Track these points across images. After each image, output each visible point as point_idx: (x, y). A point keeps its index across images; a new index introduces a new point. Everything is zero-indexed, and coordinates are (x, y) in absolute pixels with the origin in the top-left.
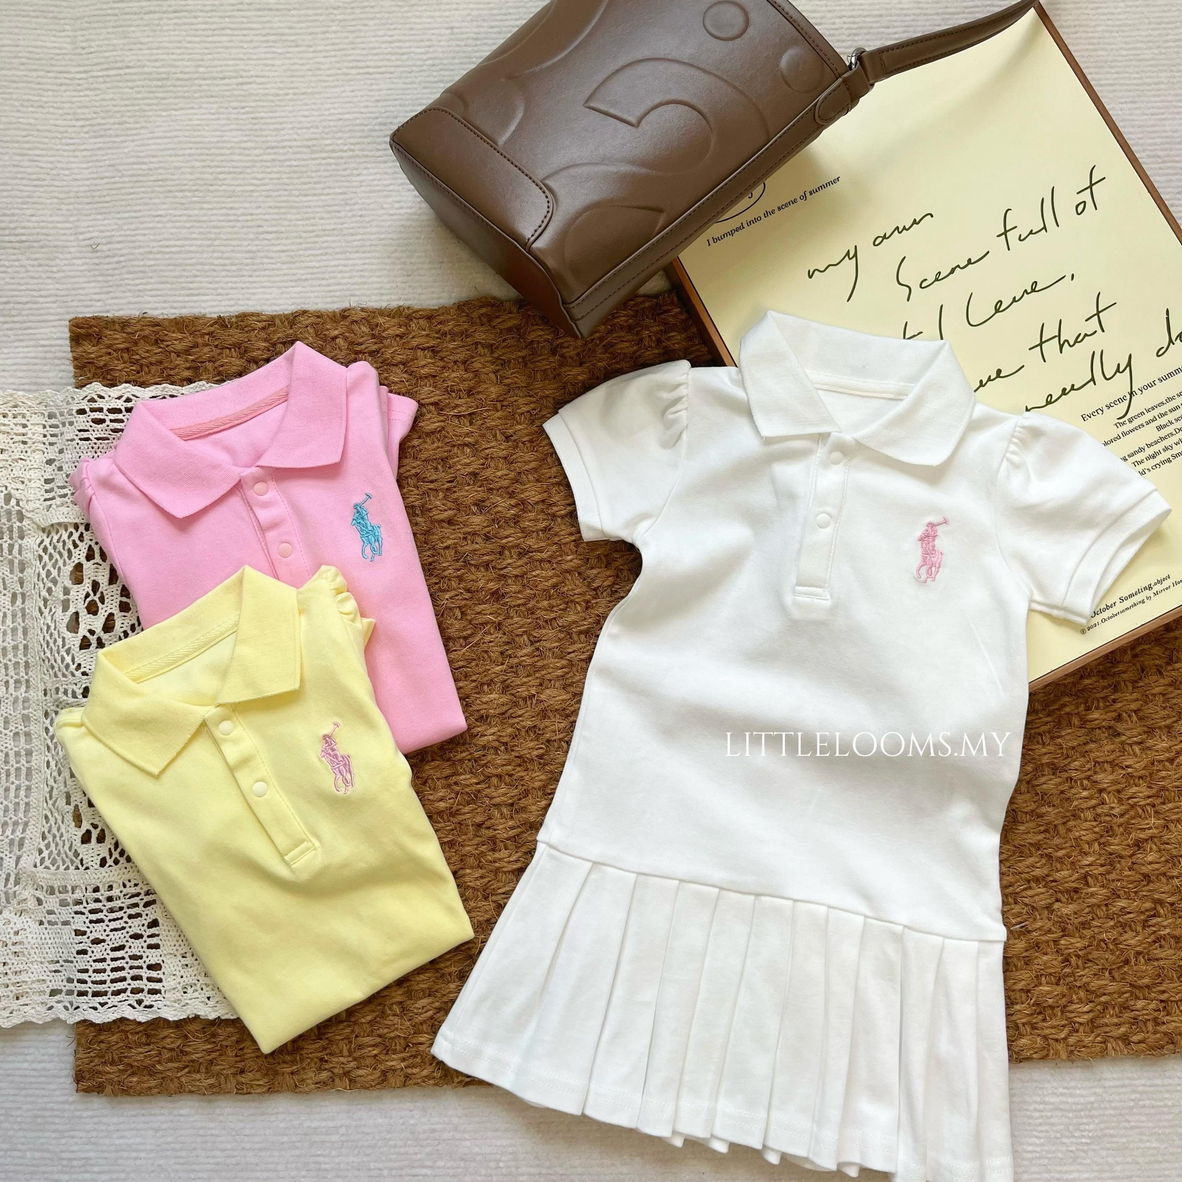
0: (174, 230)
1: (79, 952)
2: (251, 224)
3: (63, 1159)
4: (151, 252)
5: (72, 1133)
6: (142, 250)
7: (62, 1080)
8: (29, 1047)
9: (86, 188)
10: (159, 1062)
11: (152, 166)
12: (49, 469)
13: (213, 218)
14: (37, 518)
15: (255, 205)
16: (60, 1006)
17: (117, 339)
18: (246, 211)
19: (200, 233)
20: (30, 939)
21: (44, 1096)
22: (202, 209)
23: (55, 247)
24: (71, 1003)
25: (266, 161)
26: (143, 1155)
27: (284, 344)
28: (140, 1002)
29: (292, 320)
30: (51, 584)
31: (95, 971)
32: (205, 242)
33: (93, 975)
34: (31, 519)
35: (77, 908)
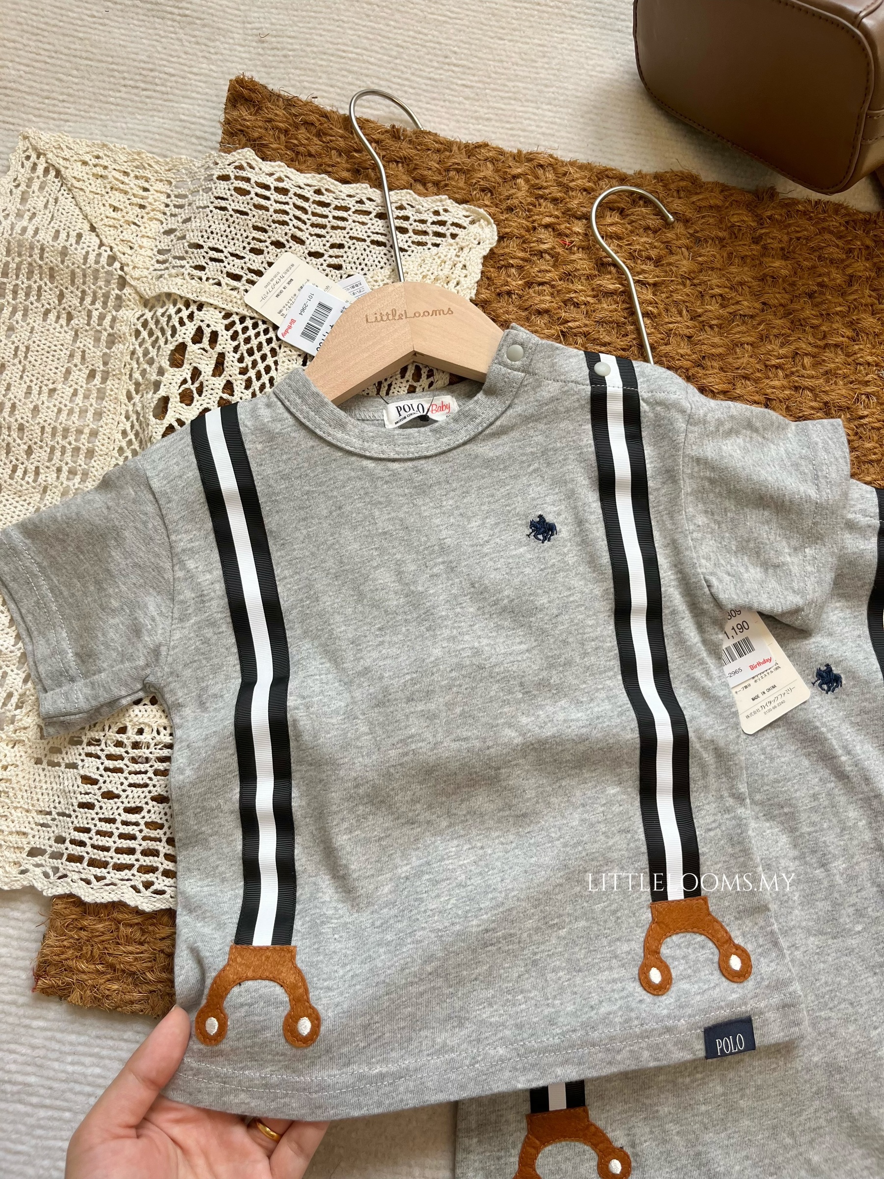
0: (354, 38)
1: (82, 805)
2: (438, 52)
4: (324, 53)
6: (315, 49)
7: (18, 973)
12: (167, 239)
13: (399, 37)
14: (141, 288)
15: (445, 36)
16: (38, 871)
17: (276, 115)
18: (435, 39)
19: (382, 47)
20: (20, 778)
22: (388, 25)
23: (219, 29)
27: (458, 171)
28: (148, 885)
29: (472, 150)
30: (146, 366)
31: (99, 833)
32: (385, 58)
33: (95, 837)
34: (135, 288)
35: (92, 749)
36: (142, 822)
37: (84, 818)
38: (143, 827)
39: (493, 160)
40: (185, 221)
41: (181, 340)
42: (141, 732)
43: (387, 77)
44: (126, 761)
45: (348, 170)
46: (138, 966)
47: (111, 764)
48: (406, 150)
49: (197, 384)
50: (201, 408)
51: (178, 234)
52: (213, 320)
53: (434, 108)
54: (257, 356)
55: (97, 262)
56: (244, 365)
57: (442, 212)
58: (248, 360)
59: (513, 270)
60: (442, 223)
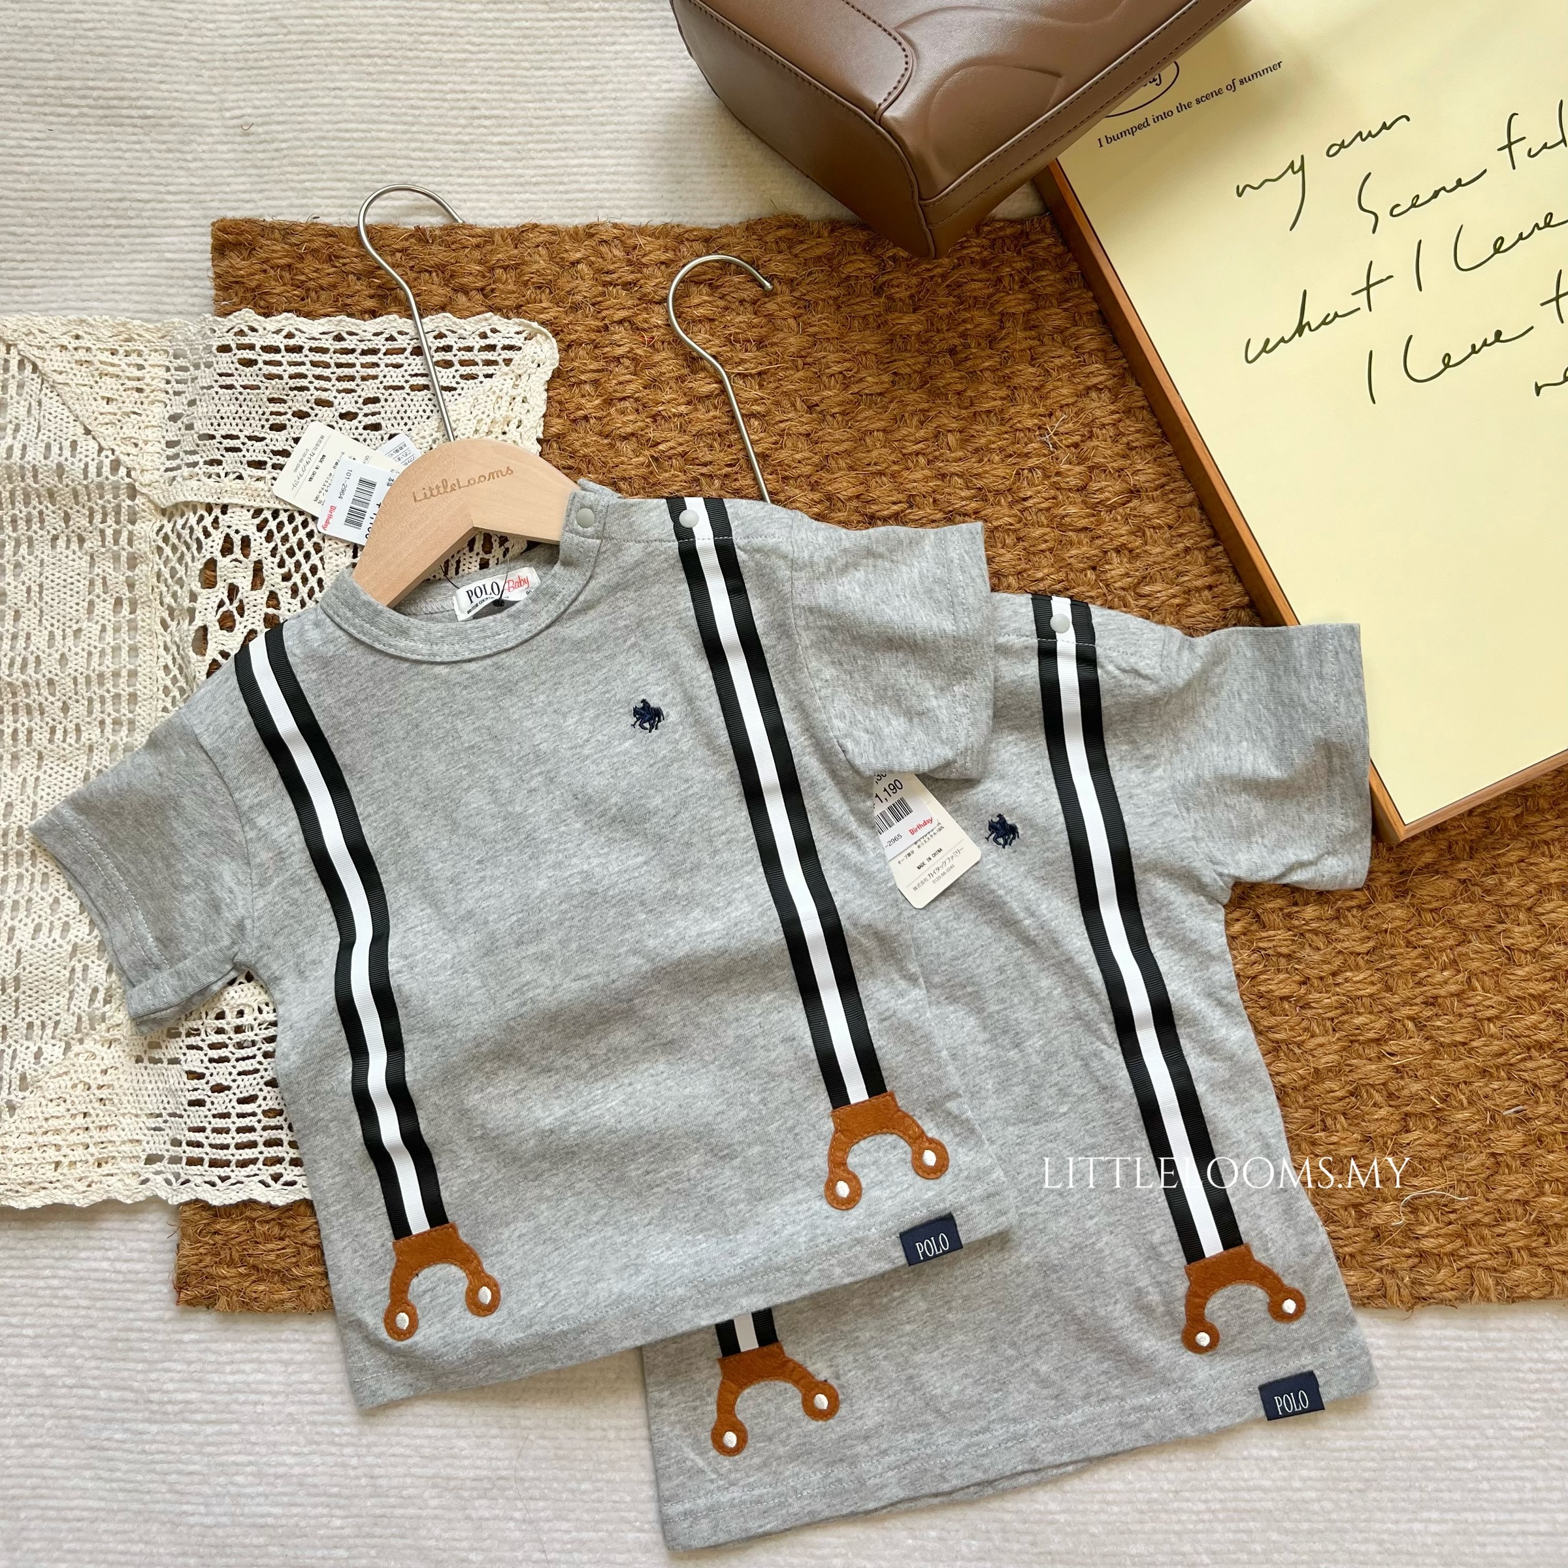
0: (356, 109)
1: (192, 1103)
2: (464, 104)
3: (151, 1402)
4: (324, 138)
5: (167, 1365)
6: (311, 135)
7: (156, 1288)
8: (111, 1239)
9: (237, 48)
10: (296, 1265)
11: (329, 20)
12: (174, 427)
13: (412, 95)
14: (155, 496)
15: (469, 79)
16: (159, 1178)
17: (274, 251)
18: (457, 87)
19: (393, 114)
20: (122, 1082)
21: (129, 1310)
22: (396, 81)
23: (191, 126)
24: (177, 1176)
25: (486, 20)
26: (267, 1398)
27: (505, 268)
28: (276, 1178)
29: (518, 236)
30: (177, 588)
31: (215, 1130)
32: (399, 127)
33: (212, 1136)
34: (147, 496)
35: (192, 1041)
36: (259, 1111)
37: (196, 1116)
38: (260, 1116)
39: (546, 244)
40: (192, 403)
41: (209, 556)
42: (241, 1013)
43: (404, 153)
44: (231, 1048)
45: (372, 297)
46: (281, 1264)
47: (215, 1054)
48: (438, 254)
49: (236, 604)
50: (246, 631)
51: (185, 420)
52: (241, 523)
53: (468, 181)
54: (299, 555)
55: (99, 474)
56: (285, 570)
57: (489, 334)
58: (290, 563)
59: (587, 387)
60: (492, 348)
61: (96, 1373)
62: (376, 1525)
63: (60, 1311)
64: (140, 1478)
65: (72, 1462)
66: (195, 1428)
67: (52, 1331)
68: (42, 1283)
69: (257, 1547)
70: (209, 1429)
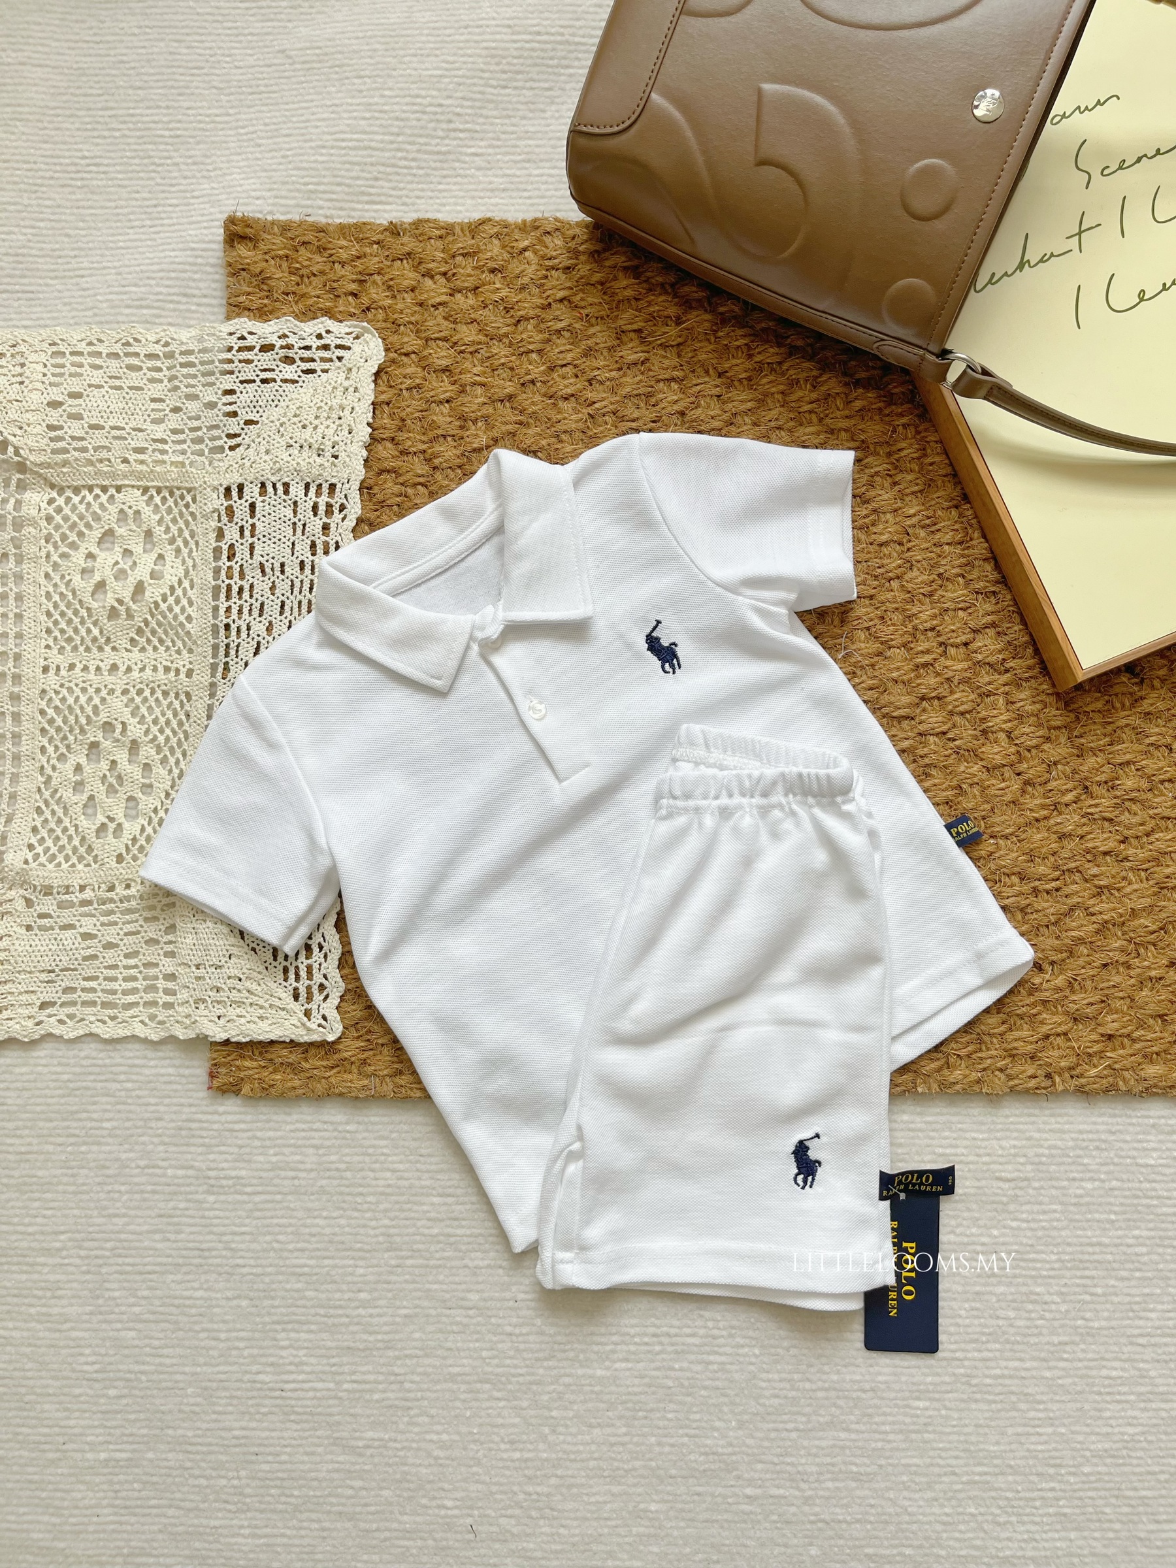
0: (350, 122)
3: (210, 1178)
6: (313, 144)
17: (275, 244)
29: (475, 229)
39: (499, 235)
61: (163, 1155)
62: (391, 1273)
63: (132, 1108)
64: (201, 1238)
65: (145, 1228)
66: (245, 1197)
67: (128, 1124)
68: (118, 1086)
69: (297, 1291)
70: (257, 1199)
